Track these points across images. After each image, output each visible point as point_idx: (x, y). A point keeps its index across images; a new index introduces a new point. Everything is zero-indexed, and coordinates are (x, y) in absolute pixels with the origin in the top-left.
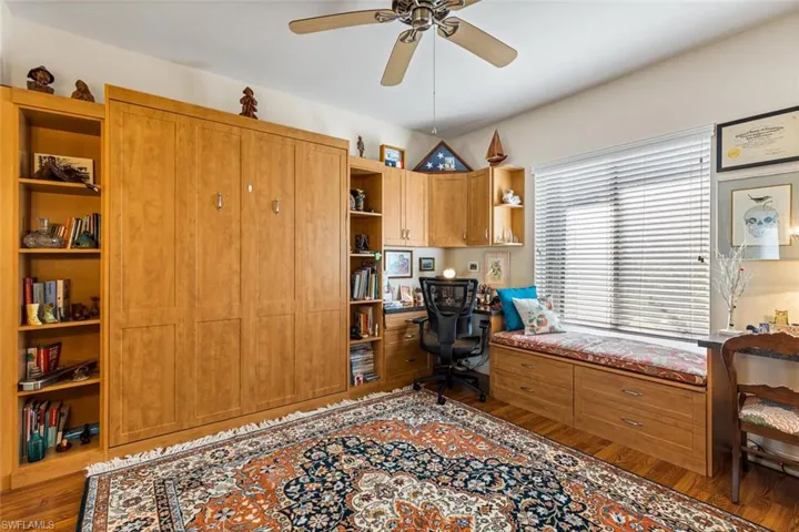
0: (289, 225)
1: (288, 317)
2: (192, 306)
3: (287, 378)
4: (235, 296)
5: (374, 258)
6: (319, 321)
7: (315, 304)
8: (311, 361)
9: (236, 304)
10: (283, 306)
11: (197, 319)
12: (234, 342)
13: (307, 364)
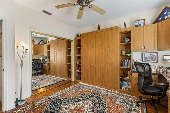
0: (104, 49)
1: (104, 68)
2: (89, 64)
3: (104, 80)
4: (95, 63)
5: (128, 55)
6: (111, 70)
7: (110, 66)
8: (109, 78)
9: (95, 64)
10: (103, 65)
11: (90, 66)
12: (95, 71)
13: (108, 79)
